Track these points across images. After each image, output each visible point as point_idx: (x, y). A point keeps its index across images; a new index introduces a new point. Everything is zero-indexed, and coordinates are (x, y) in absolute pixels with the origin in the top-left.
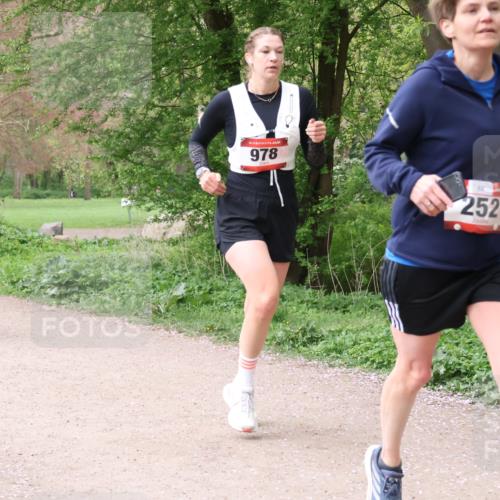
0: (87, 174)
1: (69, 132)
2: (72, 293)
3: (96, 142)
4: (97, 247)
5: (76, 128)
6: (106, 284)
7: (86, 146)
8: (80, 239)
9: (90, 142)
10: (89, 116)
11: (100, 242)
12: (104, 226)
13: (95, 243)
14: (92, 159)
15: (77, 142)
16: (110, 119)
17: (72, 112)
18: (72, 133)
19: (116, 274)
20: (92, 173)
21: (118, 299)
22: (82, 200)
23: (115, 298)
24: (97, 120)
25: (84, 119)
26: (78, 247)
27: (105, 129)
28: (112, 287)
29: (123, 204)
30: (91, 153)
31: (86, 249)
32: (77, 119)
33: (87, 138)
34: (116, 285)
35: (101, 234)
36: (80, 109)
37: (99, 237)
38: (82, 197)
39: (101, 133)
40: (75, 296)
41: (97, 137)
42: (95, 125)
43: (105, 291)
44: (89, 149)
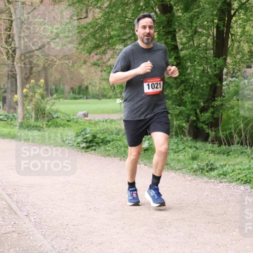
0: (100, 87)
1: (91, 66)
2: (93, 146)
3: (105, 71)
4: (105, 123)
5: (95, 64)
6: (109, 142)
7: (99, 73)
8: (97, 119)
9: (101, 71)
10: (101, 58)
11: (106, 121)
12: (108, 113)
13: (104, 121)
14: (103, 79)
15: (95, 71)
16: (111, 59)
17: (93, 56)
18: (93, 67)
19: (114, 136)
20: (102, 87)
21: (115, 149)
22: (97, 100)
23: (113, 148)
24: (105, 60)
25: (98, 60)
26: (96, 123)
27: (109, 65)
28: (112, 143)
29: (118, 102)
30: (102, 76)
31: (99, 125)
32: (95, 60)
33: (100, 69)
34: (114, 142)
35: (106, 117)
36: (96, 55)
37: (106, 118)
38: (97, 98)
39: (107, 66)
40: (94, 148)
41: (105, 69)
42: (104, 63)
43: (108, 145)
44: (101, 75)
